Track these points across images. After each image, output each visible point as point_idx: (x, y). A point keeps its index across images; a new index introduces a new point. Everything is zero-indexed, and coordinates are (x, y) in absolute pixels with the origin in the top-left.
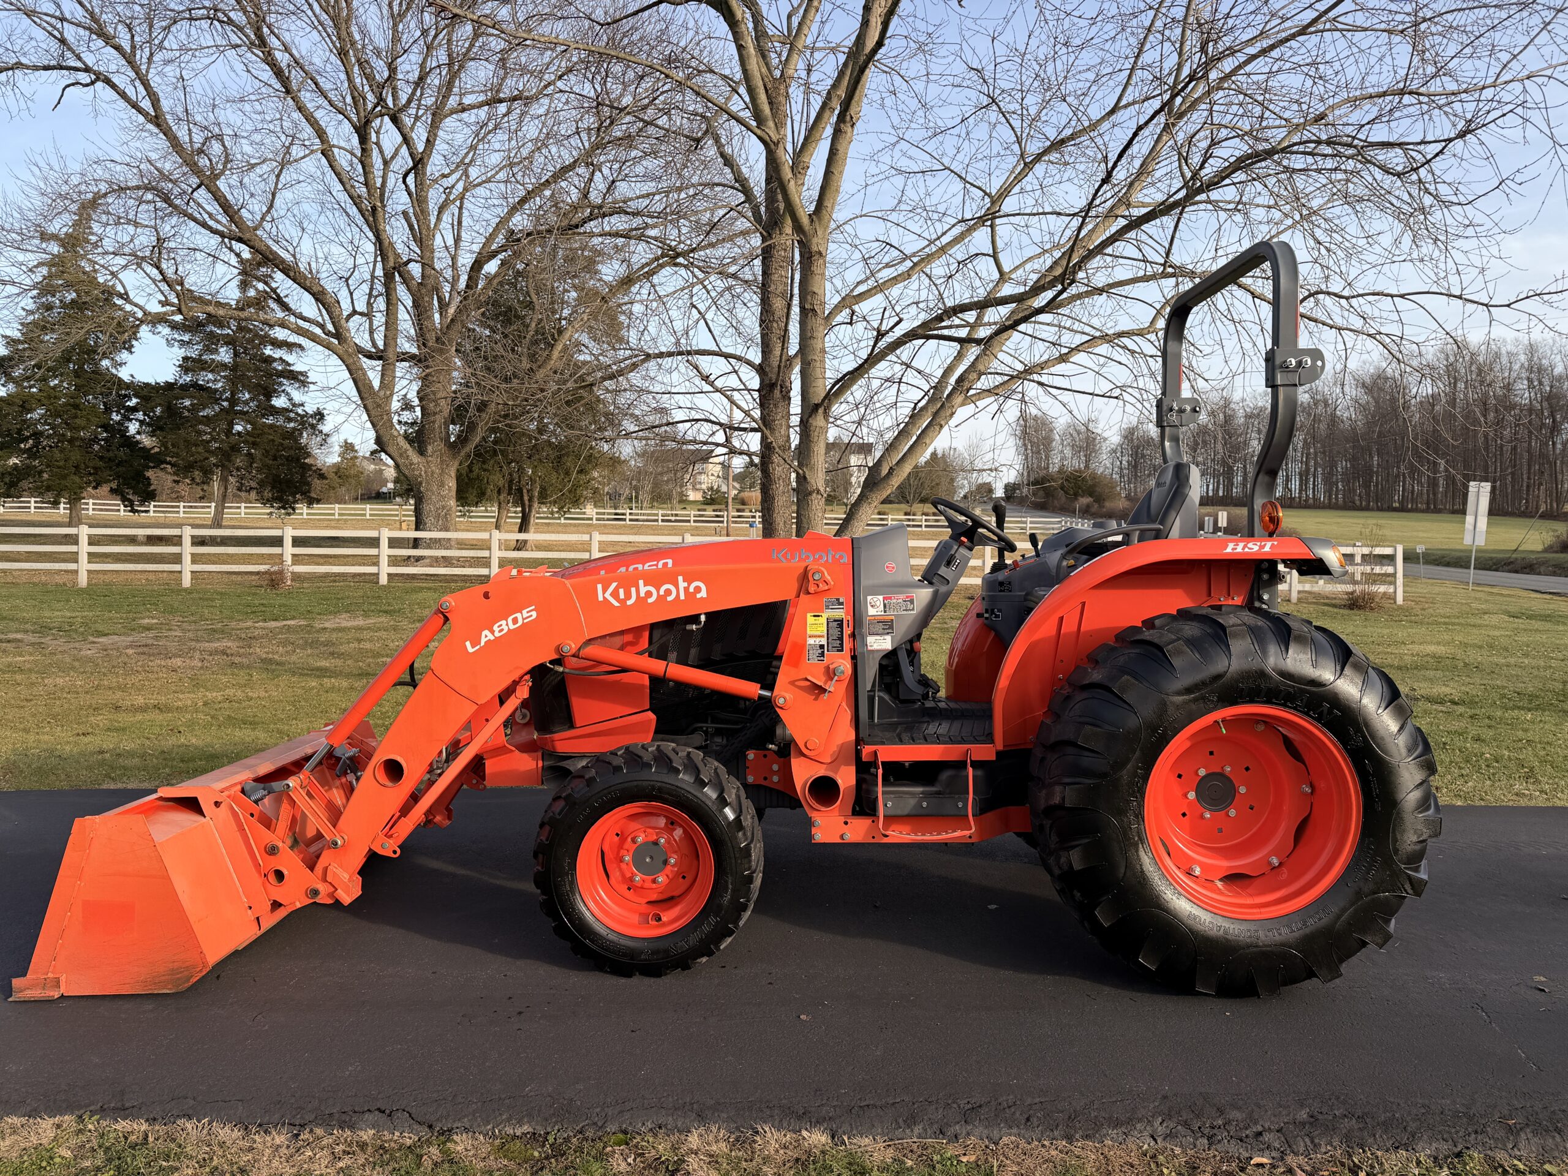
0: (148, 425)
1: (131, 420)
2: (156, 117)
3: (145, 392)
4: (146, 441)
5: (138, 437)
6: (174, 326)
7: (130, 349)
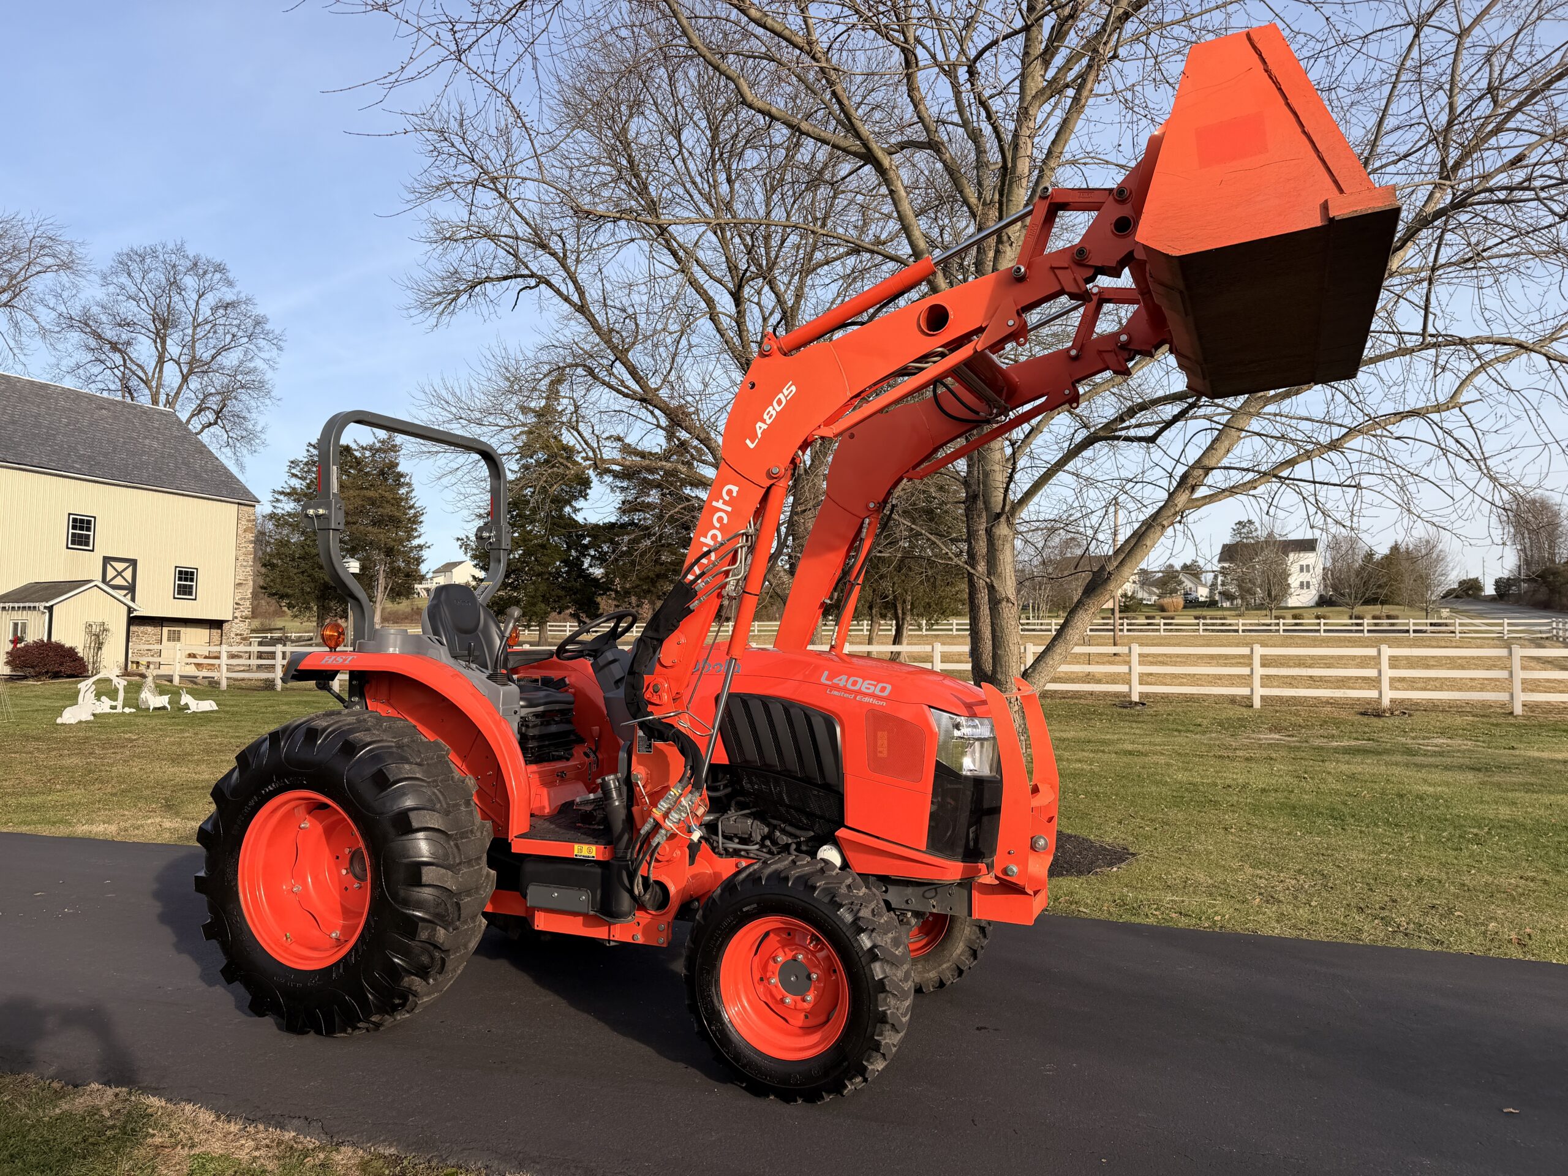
0: (598, 559)
1: (585, 556)
2: (582, 306)
3: (593, 532)
4: (598, 572)
5: (591, 570)
6: (616, 475)
7: (585, 497)
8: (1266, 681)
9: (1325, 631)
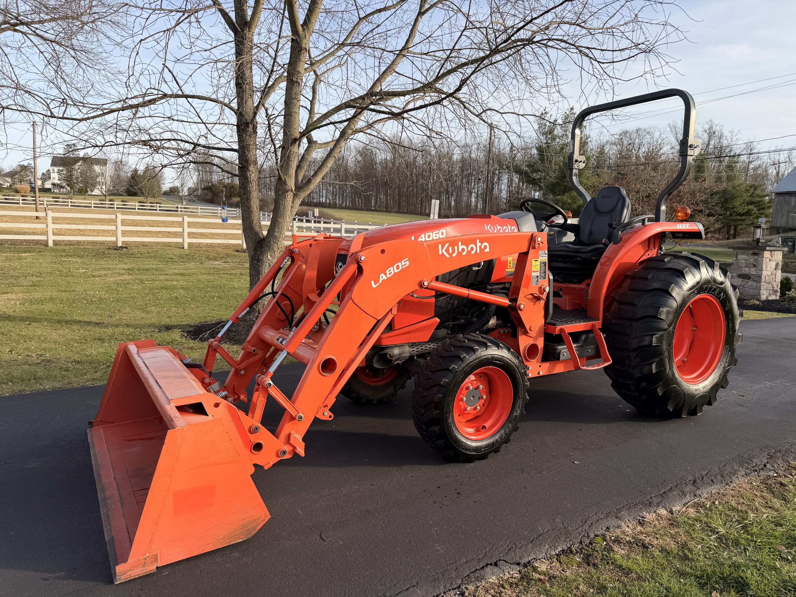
8: (190, 235)
9: (160, 210)
